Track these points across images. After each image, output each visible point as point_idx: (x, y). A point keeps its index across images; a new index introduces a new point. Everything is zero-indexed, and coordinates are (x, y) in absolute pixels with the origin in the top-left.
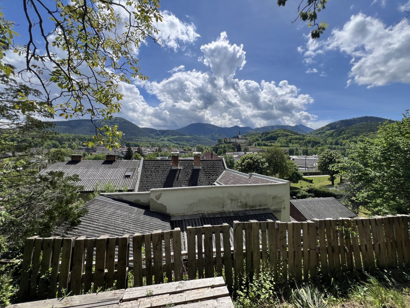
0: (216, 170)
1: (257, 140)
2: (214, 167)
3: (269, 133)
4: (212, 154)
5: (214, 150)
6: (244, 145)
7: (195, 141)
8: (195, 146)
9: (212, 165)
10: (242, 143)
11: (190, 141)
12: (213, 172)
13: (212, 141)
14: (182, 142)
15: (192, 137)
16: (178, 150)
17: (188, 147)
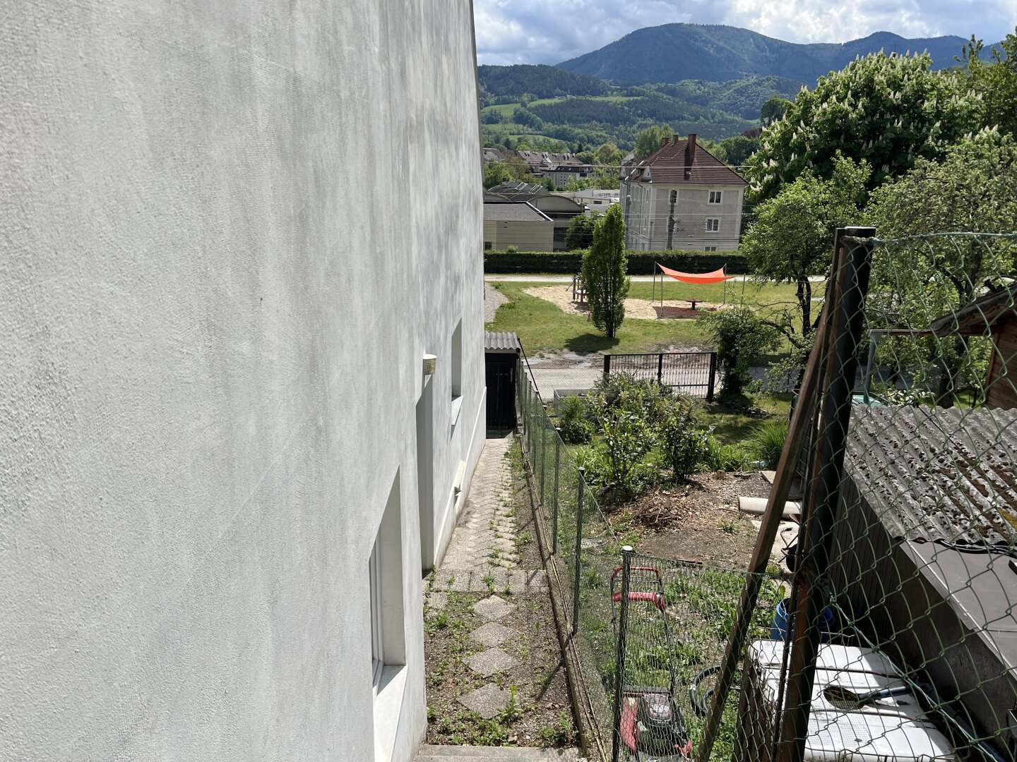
13: (737, 118)
14: (586, 125)
15: (636, 98)
16: (550, 161)
17: (604, 147)
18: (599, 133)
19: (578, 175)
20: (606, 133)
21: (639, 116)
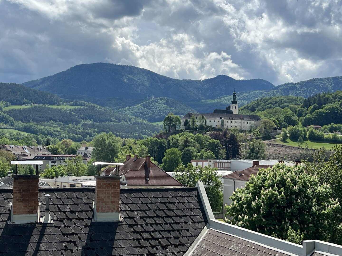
0: (176, 227)
1: (290, 122)
2: (168, 216)
3: (327, 101)
4: (147, 167)
5: (151, 152)
6: (249, 136)
7: (89, 122)
8: (88, 137)
9: (163, 207)
10: (241, 131)
11: (72, 121)
12: (166, 235)
13: (145, 122)
14: (46, 123)
15: (79, 107)
16: (28, 152)
17: (65, 142)
18: (56, 129)
19: (50, 162)
20: (60, 129)
21: (82, 118)
